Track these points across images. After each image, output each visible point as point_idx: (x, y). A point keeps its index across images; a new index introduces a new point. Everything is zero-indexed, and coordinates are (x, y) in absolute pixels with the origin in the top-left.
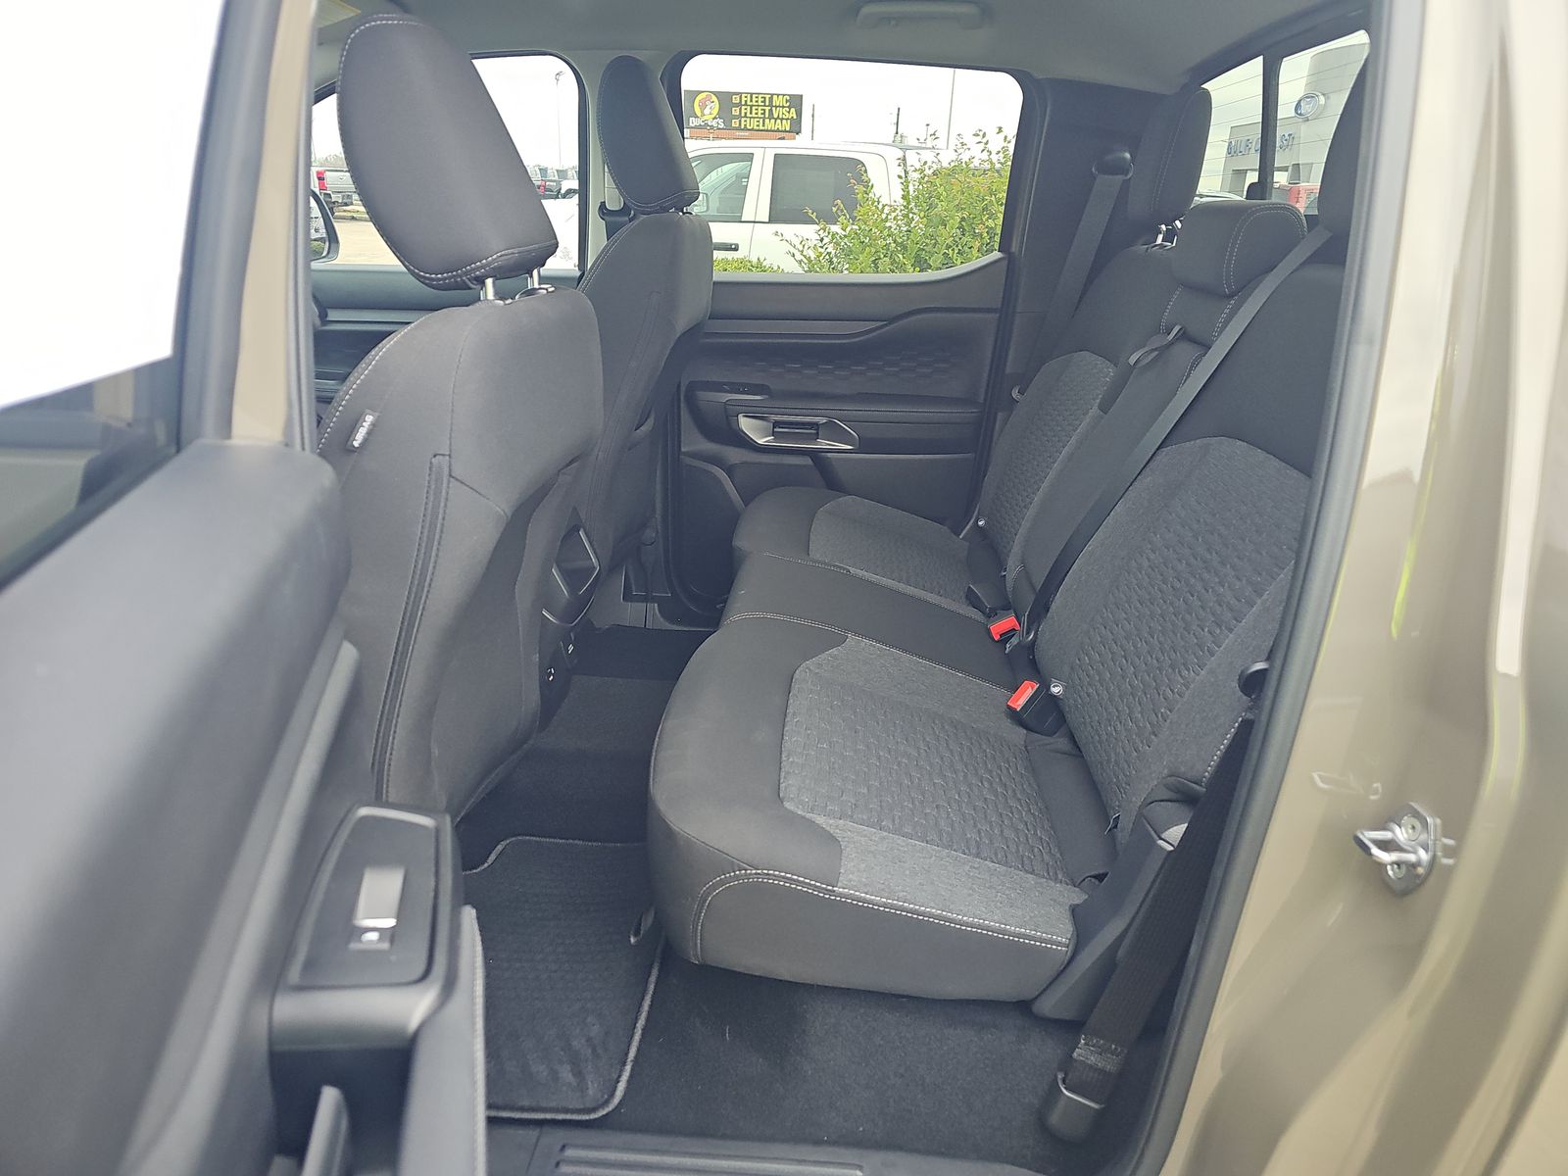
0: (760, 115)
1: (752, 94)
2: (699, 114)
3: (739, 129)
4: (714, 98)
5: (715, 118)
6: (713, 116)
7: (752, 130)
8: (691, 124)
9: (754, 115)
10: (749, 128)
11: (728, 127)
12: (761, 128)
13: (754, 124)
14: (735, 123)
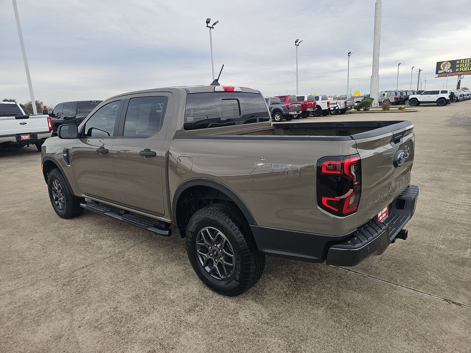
0: (468, 66)
1: (465, 60)
2: (442, 69)
3: (459, 71)
4: (449, 63)
5: (449, 69)
6: (448, 69)
7: (465, 71)
8: (439, 73)
9: (465, 66)
10: (463, 70)
11: (454, 71)
12: (468, 70)
13: (465, 69)
14: (457, 70)
